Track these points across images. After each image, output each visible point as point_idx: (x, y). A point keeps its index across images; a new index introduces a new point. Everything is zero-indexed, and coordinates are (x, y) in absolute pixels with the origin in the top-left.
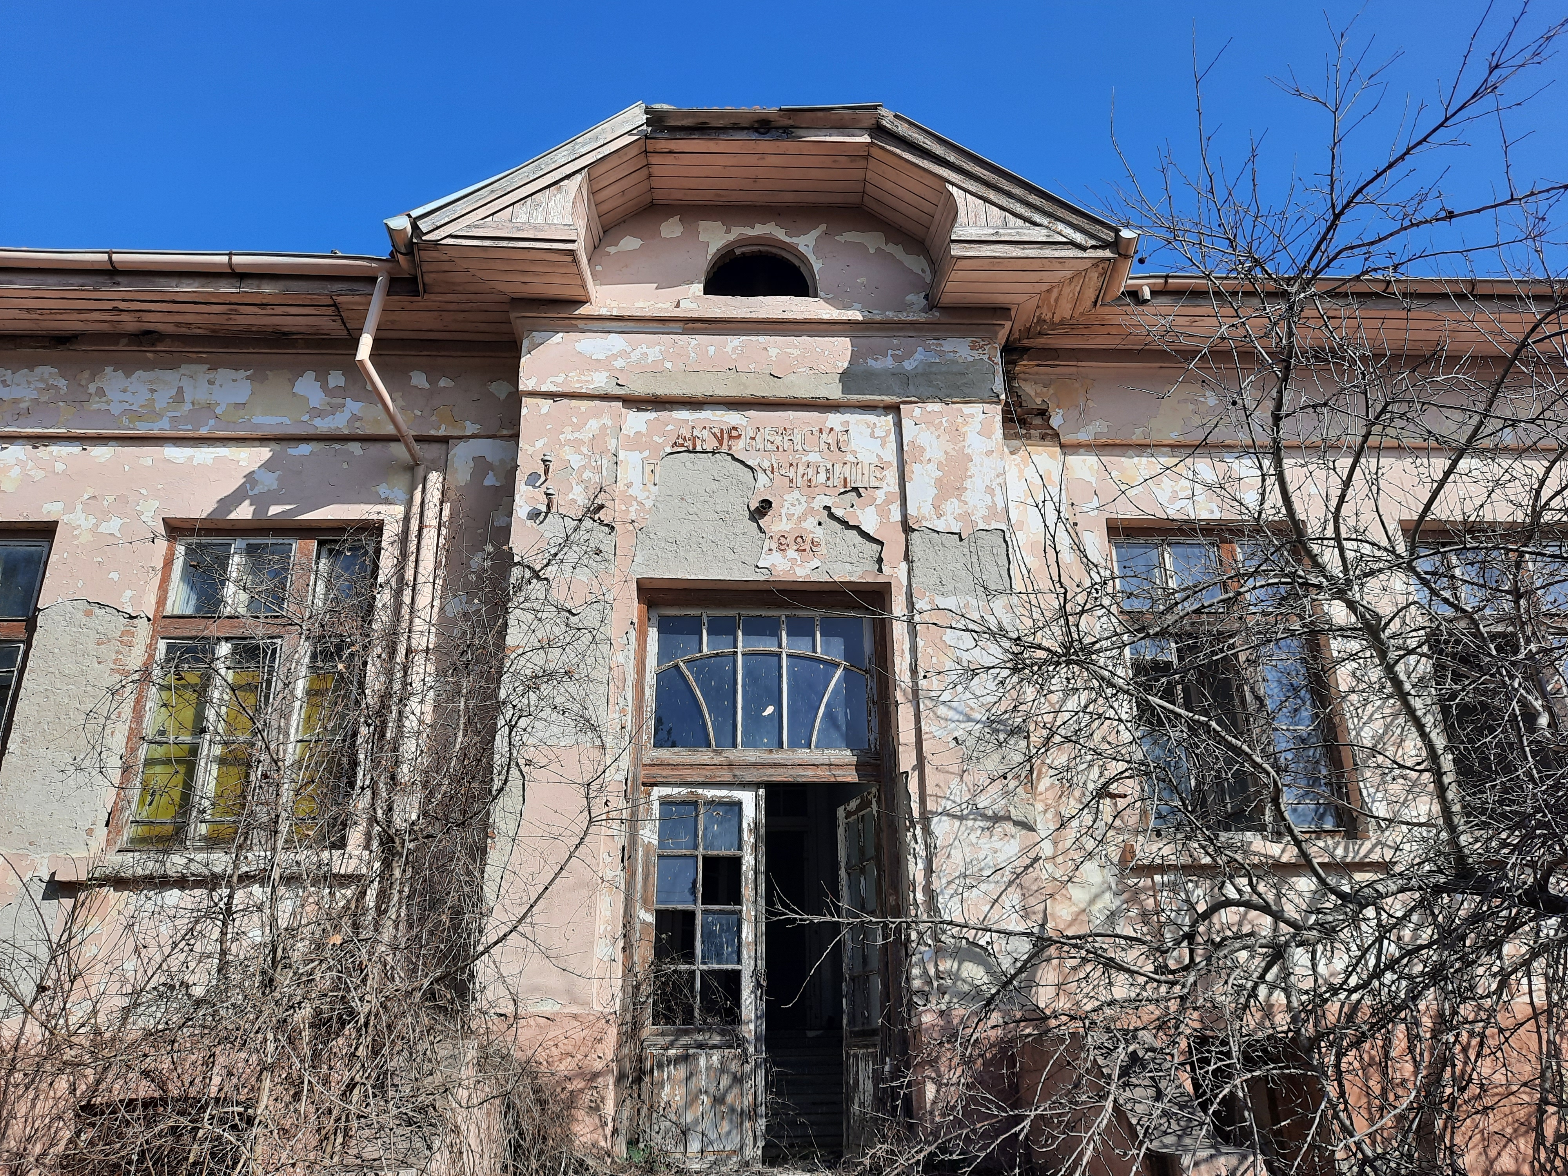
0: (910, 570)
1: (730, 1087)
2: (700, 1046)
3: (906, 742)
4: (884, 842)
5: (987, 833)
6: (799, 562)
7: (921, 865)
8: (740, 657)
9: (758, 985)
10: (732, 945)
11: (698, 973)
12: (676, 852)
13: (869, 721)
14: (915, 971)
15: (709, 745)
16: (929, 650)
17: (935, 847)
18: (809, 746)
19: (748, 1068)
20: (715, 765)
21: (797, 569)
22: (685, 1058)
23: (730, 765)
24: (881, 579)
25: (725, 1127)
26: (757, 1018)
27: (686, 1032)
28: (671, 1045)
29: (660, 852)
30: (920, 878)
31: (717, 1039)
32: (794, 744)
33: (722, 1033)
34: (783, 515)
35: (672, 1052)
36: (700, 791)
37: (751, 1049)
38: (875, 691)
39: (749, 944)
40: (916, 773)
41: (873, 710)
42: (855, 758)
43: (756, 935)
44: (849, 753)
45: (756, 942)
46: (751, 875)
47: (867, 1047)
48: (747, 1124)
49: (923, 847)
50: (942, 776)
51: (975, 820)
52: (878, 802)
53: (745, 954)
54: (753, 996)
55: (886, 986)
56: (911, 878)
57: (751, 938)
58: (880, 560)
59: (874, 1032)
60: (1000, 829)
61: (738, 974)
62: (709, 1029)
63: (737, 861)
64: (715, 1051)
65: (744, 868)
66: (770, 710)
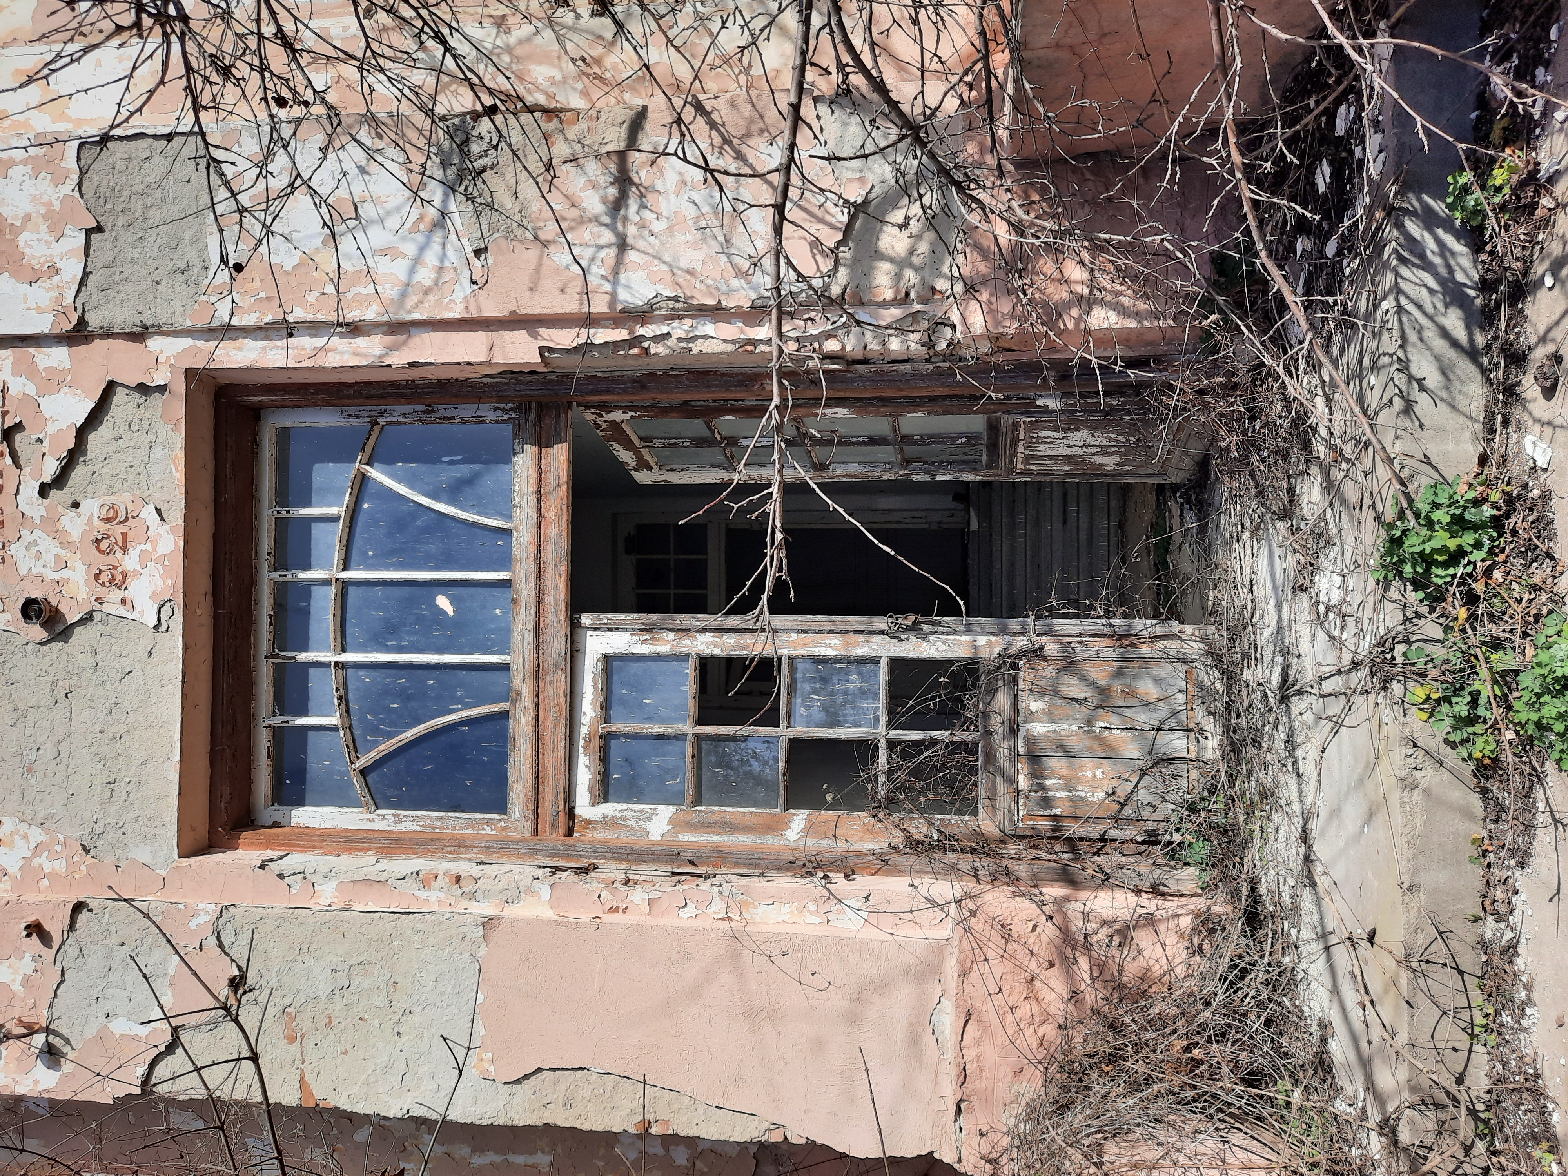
0: (160, 331)
1: (1084, 678)
2: (1013, 730)
3: (485, 349)
4: (677, 398)
5: (650, 198)
6: (148, 547)
7: (708, 328)
8: (348, 657)
9: (915, 628)
10: (847, 673)
11: (895, 734)
12: (689, 775)
13: (464, 421)
14: (895, 345)
15: (504, 715)
16: (312, 298)
17: (676, 299)
18: (507, 532)
19: (1052, 648)
20: (537, 705)
21: (160, 551)
22: (1033, 758)
23: (537, 673)
24: (180, 386)
25: (1148, 689)
26: (968, 630)
27: (990, 757)
28: (1012, 781)
29: (688, 801)
30: (732, 331)
31: (1002, 700)
32: (505, 561)
33: (992, 692)
34: (57, 576)
35: (1023, 782)
36: (584, 731)
37: (1021, 642)
38: (408, 409)
39: (846, 644)
40: (543, 331)
41: (443, 413)
42: (528, 448)
43: (831, 632)
44: (518, 459)
45: (841, 632)
46: (730, 639)
47: (1015, 440)
48: (1145, 650)
49: (676, 323)
50: (544, 283)
51: (625, 219)
52: (608, 408)
53: (861, 651)
54: (931, 638)
55: (917, 403)
56: (730, 348)
57: (836, 641)
58: (143, 389)
59: (993, 428)
60: (643, 174)
61: (896, 664)
62: (986, 715)
63: (705, 664)
64: (1022, 706)
65: (717, 652)
66: (443, 602)
